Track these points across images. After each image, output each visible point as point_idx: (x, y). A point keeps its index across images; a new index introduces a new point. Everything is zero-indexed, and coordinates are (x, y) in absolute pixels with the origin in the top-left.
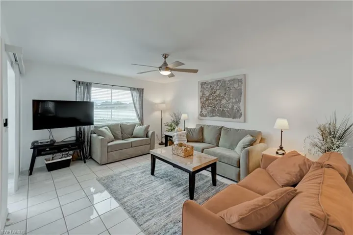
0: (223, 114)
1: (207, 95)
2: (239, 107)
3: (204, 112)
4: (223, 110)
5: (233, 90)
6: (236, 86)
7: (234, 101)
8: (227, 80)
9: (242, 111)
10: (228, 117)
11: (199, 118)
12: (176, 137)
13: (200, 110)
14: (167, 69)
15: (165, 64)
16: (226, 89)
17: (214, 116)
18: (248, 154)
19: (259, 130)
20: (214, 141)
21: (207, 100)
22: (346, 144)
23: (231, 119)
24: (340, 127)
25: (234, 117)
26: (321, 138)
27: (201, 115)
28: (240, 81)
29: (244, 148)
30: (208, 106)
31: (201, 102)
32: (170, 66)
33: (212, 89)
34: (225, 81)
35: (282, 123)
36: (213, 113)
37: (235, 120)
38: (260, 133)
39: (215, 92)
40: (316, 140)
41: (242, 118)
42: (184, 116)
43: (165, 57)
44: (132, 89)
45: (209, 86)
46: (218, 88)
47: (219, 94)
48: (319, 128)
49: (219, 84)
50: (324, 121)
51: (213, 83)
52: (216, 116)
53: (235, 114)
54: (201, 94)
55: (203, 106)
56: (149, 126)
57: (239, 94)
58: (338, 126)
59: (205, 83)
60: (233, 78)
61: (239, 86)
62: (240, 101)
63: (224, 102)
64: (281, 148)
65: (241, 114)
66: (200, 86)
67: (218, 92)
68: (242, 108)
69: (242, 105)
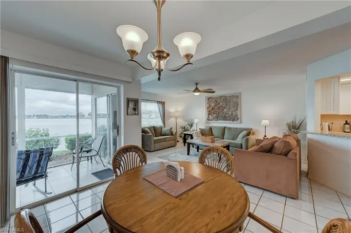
0: (225, 118)
1: (213, 106)
2: (237, 113)
3: (211, 117)
4: (225, 116)
5: (232, 102)
6: (234, 100)
7: (233, 109)
8: (228, 96)
9: (239, 116)
10: (229, 120)
11: (206, 122)
12: (194, 134)
13: (207, 116)
14: (199, 91)
15: (197, 88)
16: (227, 102)
17: (218, 120)
18: (247, 140)
19: (251, 127)
20: (220, 136)
21: (213, 109)
22: (301, 132)
23: (231, 122)
24: (298, 123)
25: (233, 120)
26: (288, 129)
27: (208, 119)
28: (237, 97)
29: (244, 137)
30: (214, 113)
31: (208, 111)
32: (200, 89)
33: (216, 102)
34: (226, 97)
35: (265, 122)
36: (217, 118)
37: (234, 122)
38: (252, 129)
39: (219, 104)
40: (286, 131)
41: (239, 120)
42: (196, 121)
43: (197, 85)
44: (158, 102)
45: (214, 100)
46: (221, 101)
47: (222, 106)
48: (287, 124)
49: (222, 99)
50: (289, 121)
51: (217, 98)
52: (220, 120)
53: (234, 118)
54: (208, 105)
55: (209, 113)
56: (172, 128)
57: (237, 105)
58: (297, 122)
59: (211, 98)
60: (231, 95)
61: (236, 100)
62: (237, 109)
63: (225, 110)
64: (265, 136)
65: (238, 118)
66: (207, 100)
67: (221, 104)
68: (239, 114)
69: (238, 112)
